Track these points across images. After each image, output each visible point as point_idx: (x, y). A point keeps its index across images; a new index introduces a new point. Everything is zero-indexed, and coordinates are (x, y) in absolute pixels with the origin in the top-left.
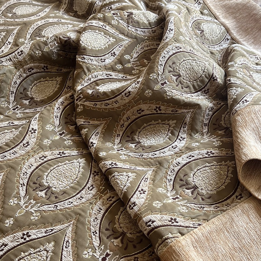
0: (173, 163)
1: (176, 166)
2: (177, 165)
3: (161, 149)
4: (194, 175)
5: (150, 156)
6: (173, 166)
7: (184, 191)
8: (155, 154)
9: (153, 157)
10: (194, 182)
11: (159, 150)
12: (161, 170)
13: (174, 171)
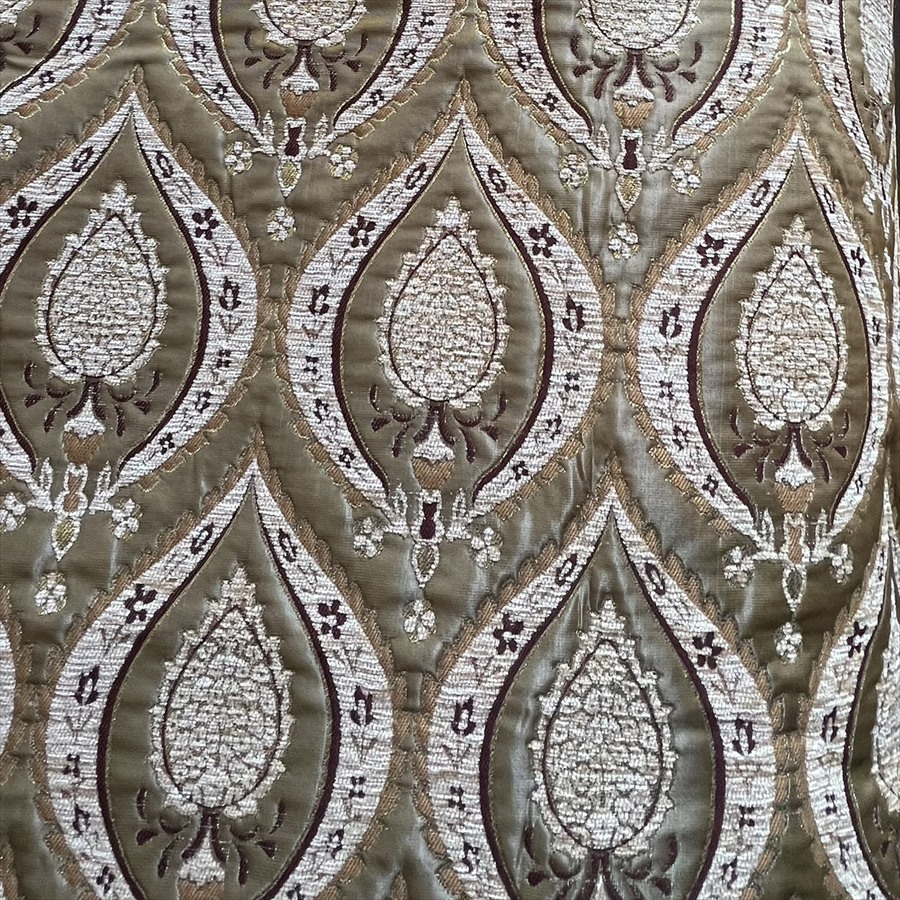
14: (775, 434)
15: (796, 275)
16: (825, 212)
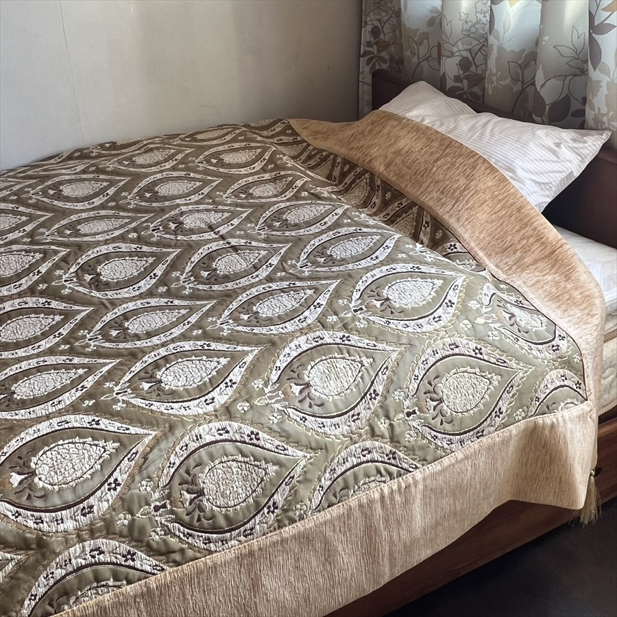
0: (193, 432)
1: (193, 441)
2: (195, 439)
3: (186, 401)
4: (210, 470)
5: (162, 409)
6: (190, 438)
7: (181, 494)
8: (172, 409)
9: (166, 411)
10: (204, 483)
11: (181, 402)
12: (167, 438)
13: (186, 449)
14: (29, 467)
15: (96, 452)
16: (126, 456)
